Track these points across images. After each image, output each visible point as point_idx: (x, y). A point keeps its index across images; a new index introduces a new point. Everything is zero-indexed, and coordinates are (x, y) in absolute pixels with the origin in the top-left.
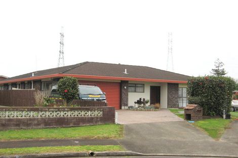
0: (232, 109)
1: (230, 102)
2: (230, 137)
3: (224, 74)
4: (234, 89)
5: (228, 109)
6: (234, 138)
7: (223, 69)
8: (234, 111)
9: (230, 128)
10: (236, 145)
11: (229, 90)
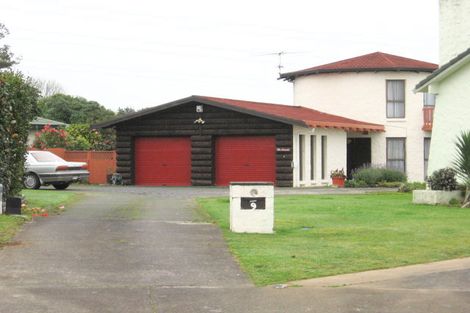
0: (30, 181)
1: (20, 158)
2: (16, 273)
3: (8, 65)
4: (36, 112)
5: (14, 180)
6: (26, 277)
7: (6, 48)
8: (37, 187)
9: (16, 244)
10: (32, 298)
11: (15, 117)
